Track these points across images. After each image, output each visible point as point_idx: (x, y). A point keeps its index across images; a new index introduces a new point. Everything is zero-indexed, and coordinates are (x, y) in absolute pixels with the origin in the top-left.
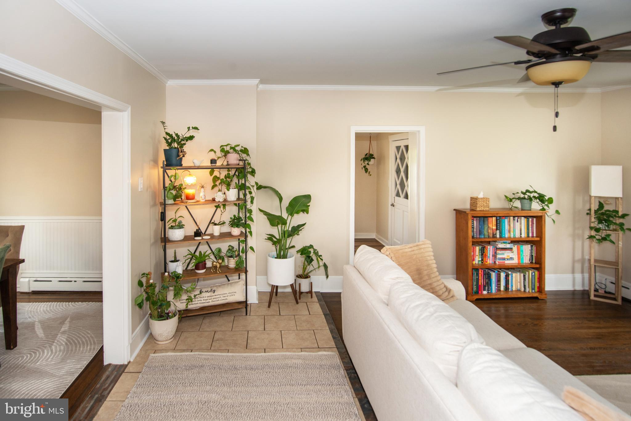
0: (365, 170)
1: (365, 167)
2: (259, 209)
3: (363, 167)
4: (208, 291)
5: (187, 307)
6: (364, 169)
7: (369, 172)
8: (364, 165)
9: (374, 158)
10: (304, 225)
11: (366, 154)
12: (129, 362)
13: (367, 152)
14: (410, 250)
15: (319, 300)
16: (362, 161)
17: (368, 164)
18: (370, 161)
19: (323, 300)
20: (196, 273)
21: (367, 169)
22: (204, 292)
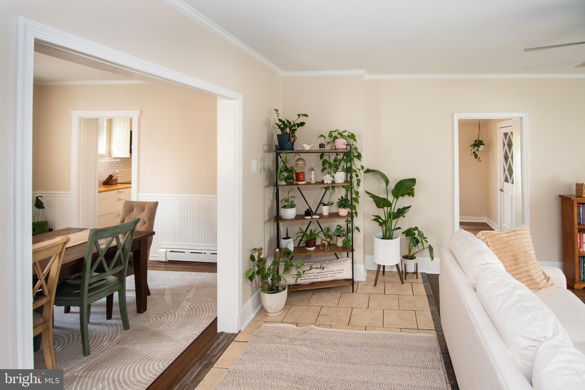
0: (475, 156)
1: (474, 153)
2: (366, 191)
3: (472, 153)
4: (318, 267)
5: (296, 282)
6: (473, 155)
7: (479, 158)
8: (473, 151)
9: (483, 144)
10: (409, 207)
11: (476, 141)
12: (240, 332)
13: (477, 139)
14: (507, 235)
15: (424, 281)
16: (472, 147)
17: (478, 150)
18: (479, 147)
19: (428, 282)
20: (307, 250)
21: (476, 155)
22: (314, 268)
